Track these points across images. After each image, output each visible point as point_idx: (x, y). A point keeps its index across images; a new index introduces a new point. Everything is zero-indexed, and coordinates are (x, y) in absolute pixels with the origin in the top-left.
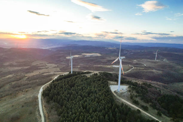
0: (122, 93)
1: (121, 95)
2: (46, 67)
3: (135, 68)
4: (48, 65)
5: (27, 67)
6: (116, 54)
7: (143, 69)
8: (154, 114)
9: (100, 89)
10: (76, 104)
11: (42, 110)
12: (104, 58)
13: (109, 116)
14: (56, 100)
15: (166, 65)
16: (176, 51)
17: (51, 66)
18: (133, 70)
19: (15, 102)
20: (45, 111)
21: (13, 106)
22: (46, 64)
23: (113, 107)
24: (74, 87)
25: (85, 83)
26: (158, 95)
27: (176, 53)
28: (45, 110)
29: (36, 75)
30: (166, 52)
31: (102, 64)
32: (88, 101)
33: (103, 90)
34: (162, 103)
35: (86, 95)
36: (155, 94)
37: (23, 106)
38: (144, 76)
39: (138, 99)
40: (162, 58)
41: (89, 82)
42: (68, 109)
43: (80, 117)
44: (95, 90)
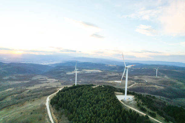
0: (129, 102)
1: (128, 103)
2: (47, 81)
3: (137, 83)
4: (48, 79)
5: (27, 82)
6: (116, 70)
7: (145, 84)
8: (161, 120)
9: (108, 97)
10: (86, 110)
11: (52, 116)
12: (105, 75)
13: (119, 120)
14: (65, 107)
15: (168, 82)
16: (176, 69)
17: (52, 81)
18: (135, 85)
19: (23, 109)
20: (55, 118)
21: (22, 113)
22: (47, 79)
23: (122, 112)
24: (81, 96)
25: (92, 93)
26: (163, 105)
27: (176, 71)
28: (54, 116)
29: (38, 88)
30: (166, 70)
31: (103, 79)
32: (97, 107)
33: (110, 98)
34: (168, 112)
35: (94, 102)
36: (160, 105)
37: (32, 113)
38: (146, 91)
39: (144, 107)
40: (162, 75)
41: (96, 92)
42: (78, 114)
43: (92, 120)
44: (103, 98)
